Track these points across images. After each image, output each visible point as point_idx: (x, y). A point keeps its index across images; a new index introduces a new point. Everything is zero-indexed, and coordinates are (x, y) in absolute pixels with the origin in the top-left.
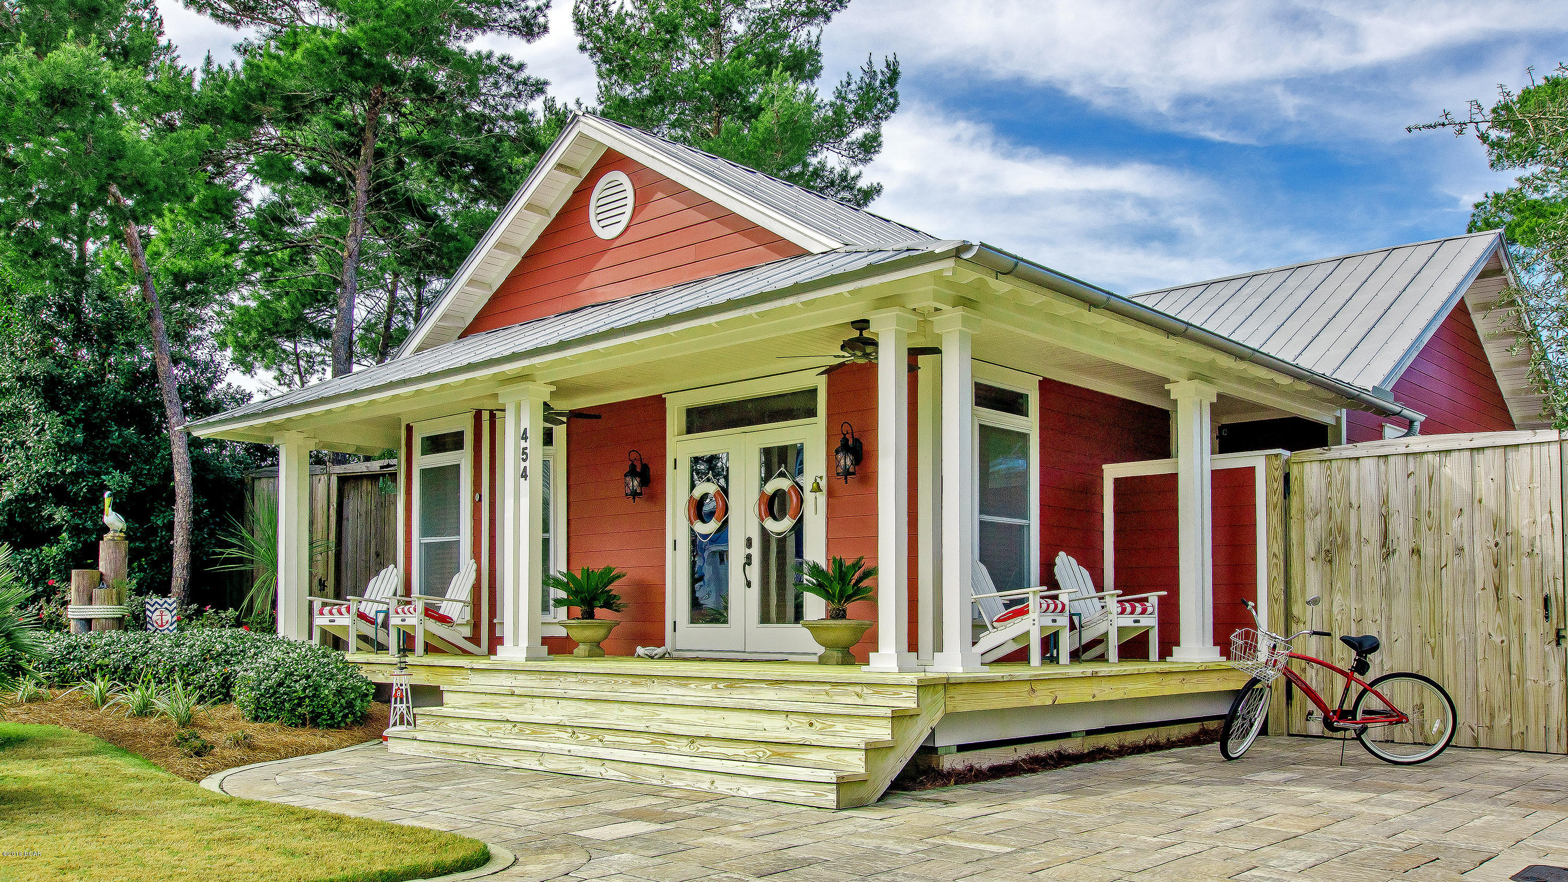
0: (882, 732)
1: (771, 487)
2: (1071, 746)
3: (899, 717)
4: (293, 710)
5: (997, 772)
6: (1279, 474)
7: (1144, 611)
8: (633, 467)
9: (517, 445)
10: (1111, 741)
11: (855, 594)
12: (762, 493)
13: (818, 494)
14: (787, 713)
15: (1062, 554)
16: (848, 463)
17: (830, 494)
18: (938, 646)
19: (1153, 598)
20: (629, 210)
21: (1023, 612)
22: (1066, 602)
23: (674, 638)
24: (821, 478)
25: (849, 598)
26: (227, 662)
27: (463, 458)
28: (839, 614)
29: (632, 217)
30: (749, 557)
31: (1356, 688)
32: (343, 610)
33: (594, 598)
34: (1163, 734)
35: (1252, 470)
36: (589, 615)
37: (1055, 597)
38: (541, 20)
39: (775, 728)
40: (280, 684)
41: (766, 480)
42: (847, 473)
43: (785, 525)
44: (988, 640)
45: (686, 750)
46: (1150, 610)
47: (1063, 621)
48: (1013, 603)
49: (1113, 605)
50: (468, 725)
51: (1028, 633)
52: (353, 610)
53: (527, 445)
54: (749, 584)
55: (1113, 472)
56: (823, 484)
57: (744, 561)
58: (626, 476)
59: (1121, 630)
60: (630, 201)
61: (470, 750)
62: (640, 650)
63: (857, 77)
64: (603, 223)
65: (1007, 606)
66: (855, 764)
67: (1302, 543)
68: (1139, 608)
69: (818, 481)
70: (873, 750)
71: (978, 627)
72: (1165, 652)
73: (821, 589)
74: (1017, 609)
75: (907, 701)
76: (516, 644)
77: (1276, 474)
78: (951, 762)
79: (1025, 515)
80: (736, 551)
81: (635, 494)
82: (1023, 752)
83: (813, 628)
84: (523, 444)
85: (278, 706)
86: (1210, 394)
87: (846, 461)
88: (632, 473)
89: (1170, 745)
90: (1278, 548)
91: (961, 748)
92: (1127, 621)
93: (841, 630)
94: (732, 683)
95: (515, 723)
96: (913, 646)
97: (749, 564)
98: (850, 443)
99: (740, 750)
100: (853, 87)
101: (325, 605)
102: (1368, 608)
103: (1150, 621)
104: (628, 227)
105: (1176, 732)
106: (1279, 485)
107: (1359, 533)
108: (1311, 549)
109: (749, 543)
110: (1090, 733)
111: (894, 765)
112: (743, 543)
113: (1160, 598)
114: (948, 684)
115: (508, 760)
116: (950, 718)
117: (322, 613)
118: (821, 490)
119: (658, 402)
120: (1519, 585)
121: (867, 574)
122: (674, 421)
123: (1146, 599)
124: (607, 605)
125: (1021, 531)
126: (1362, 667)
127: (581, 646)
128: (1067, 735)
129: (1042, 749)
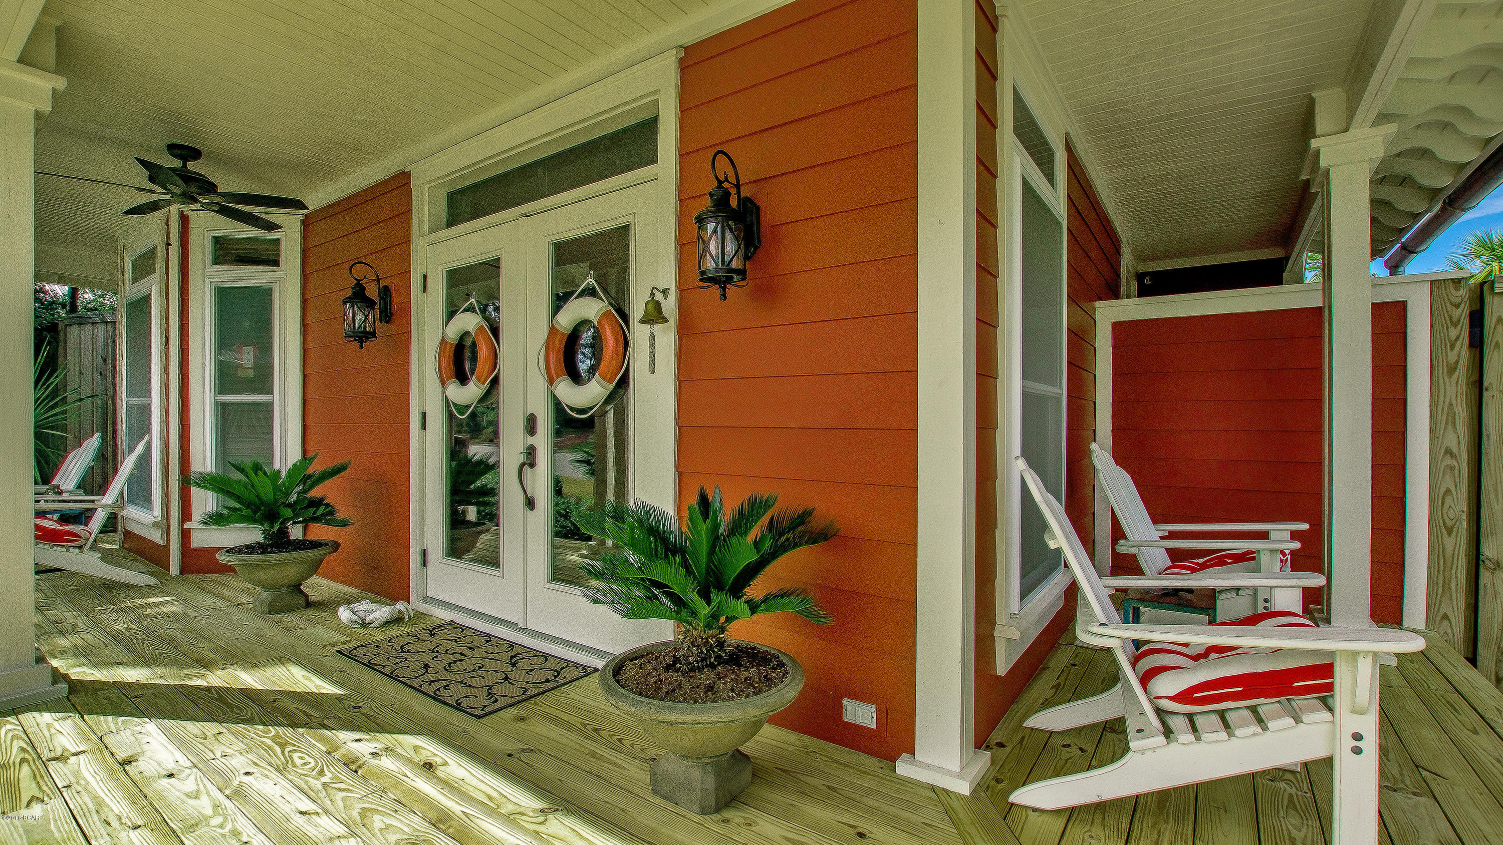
1: (568, 318)
6: (1463, 313)
12: (553, 332)
13: (658, 328)
16: (730, 248)
23: (423, 579)
24: (665, 292)
27: (155, 284)
30: (531, 452)
41: (560, 300)
43: (594, 391)
54: (530, 503)
56: (670, 305)
57: (522, 459)
58: (345, 303)
69: (659, 297)
77: (1456, 313)
80: (510, 440)
81: (360, 335)
88: (359, 296)
97: (532, 465)
98: (734, 203)
109: (532, 426)
112: (521, 424)
118: (666, 320)
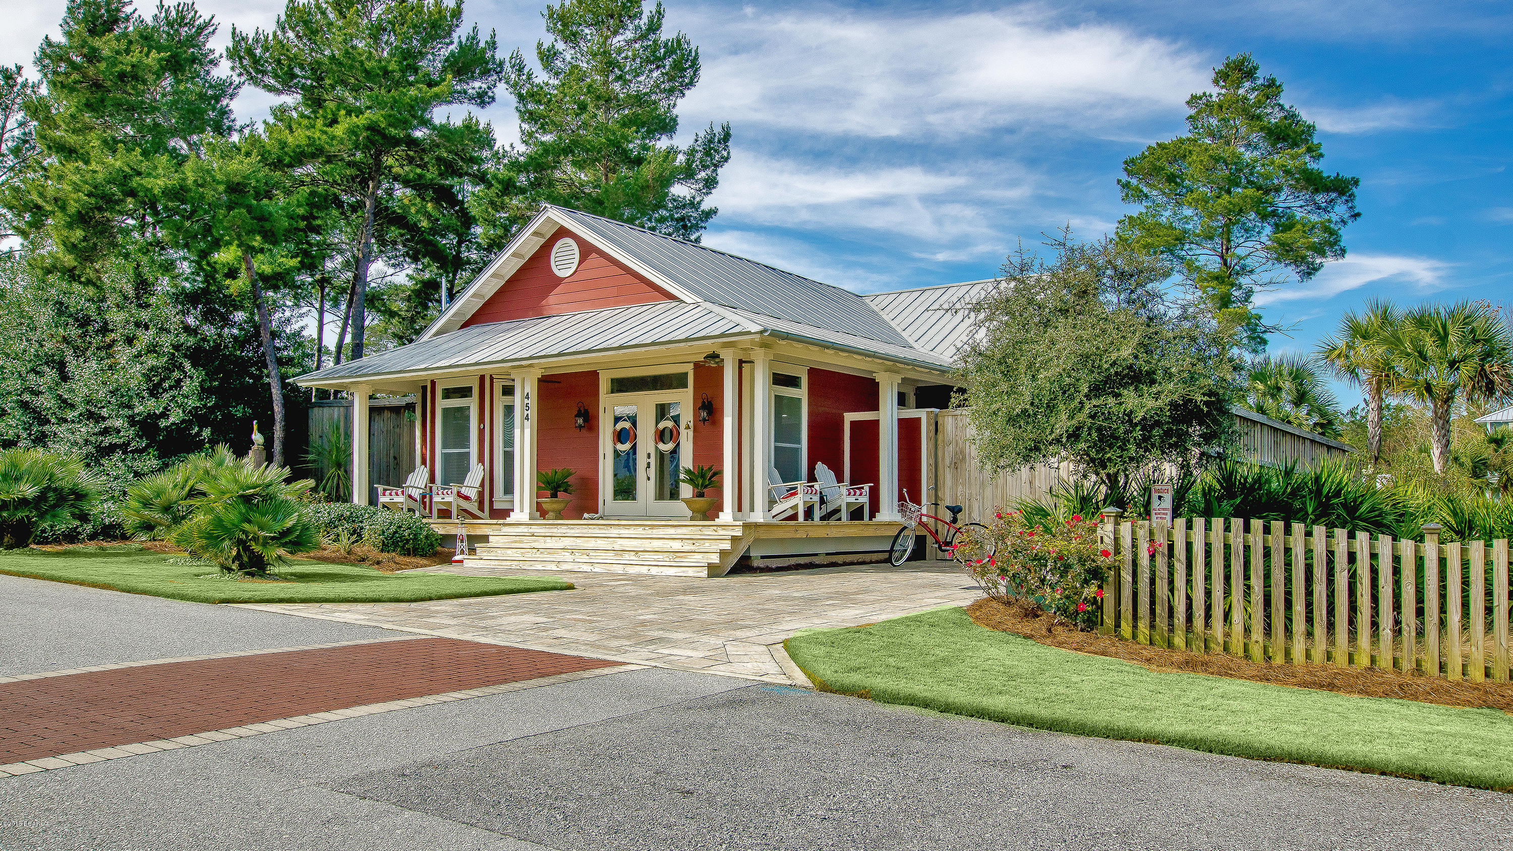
0: (727, 546)
1: (661, 426)
2: (817, 560)
3: (734, 539)
4: (404, 546)
5: (779, 569)
6: (933, 421)
7: (861, 494)
8: (579, 411)
9: (522, 401)
10: (839, 559)
11: (709, 484)
12: (657, 429)
13: (688, 431)
14: (682, 539)
15: (819, 463)
16: (706, 415)
17: (695, 431)
18: (752, 509)
19: (866, 487)
20: (576, 261)
21: (795, 494)
22: (818, 489)
23: (604, 509)
24: (690, 422)
25: (706, 487)
26: (354, 521)
27: (472, 403)
28: (701, 495)
29: (579, 265)
30: (649, 464)
31: (952, 531)
32: (399, 492)
33: (559, 486)
34: (867, 557)
35: (919, 419)
36: (554, 495)
37: (813, 486)
38: (490, 94)
39: (677, 545)
40: (395, 533)
41: (658, 422)
42: (704, 420)
43: (670, 446)
44: (777, 509)
45: (634, 558)
46: (864, 493)
47: (816, 498)
48: (792, 489)
49: (844, 491)
50: (509, 551)
51: (797, 505)
52: (406, 493)
53: (529, 402)
54: (649, 479)
55: (850, 417)
56: (691, 425)
57: (646, 466)
58: (575, 416)
59: (848, 504)
60: (577, 256)
61: (515, 563)
62: (586, 515)
63: (702, 134)
64: (559, 267)
65: (788, 491)
66: (715, 559)
67: (943, 459)
68: (858, 492)
69: (688, 424)
70: (723, 553)
71: (772, 502)
72: (872, 516)
73: (691, 481)
74: (792, 492)
75: (738, 533)
76: (522, 511)
78: (756, 563)
79: (799, 441)
80: (641, 461)
81: (580, 427)
82: (793, 561)
83: (686, 501)
84: (526, 401)
85: (395, 544)
86: (898, 379)
87: (704, 414)
88: (579, 415)
89: (871, 562)
90: (932, 462)
91: (762, 557)
92: (852, 499)
93: (702, 502)
94: (652, 527)
95: (538, 549)
96: (740, 510)
97: (649, 468)
98: (707, 404)
99: (660, 556)
100: (700, 140)
101: (385, 490)
102: (974, 492)
103: (864, 499)
104: (575, 271)
105: (875, 557)
106: (933, 428)
107: (970, 454)
108: (947, 462)
109: (649, 456)
110: (827, 554)
111: (733, 560)
112: (646, 456)
113: (870, 487)
114: (757, 525)
115: (539, 567)
116: (757, 541)
117: (384, 495)
118: (690, 429)
119: (594, 375)
120: (1040, 482)
121: (715, 474)
122: (604, 386)
123: (863, 488)
124: (565, 491)
125: (797, 451)
126: (955, 520)
127: (551, 513)
128: (816, 555)
129: (802, 561)
